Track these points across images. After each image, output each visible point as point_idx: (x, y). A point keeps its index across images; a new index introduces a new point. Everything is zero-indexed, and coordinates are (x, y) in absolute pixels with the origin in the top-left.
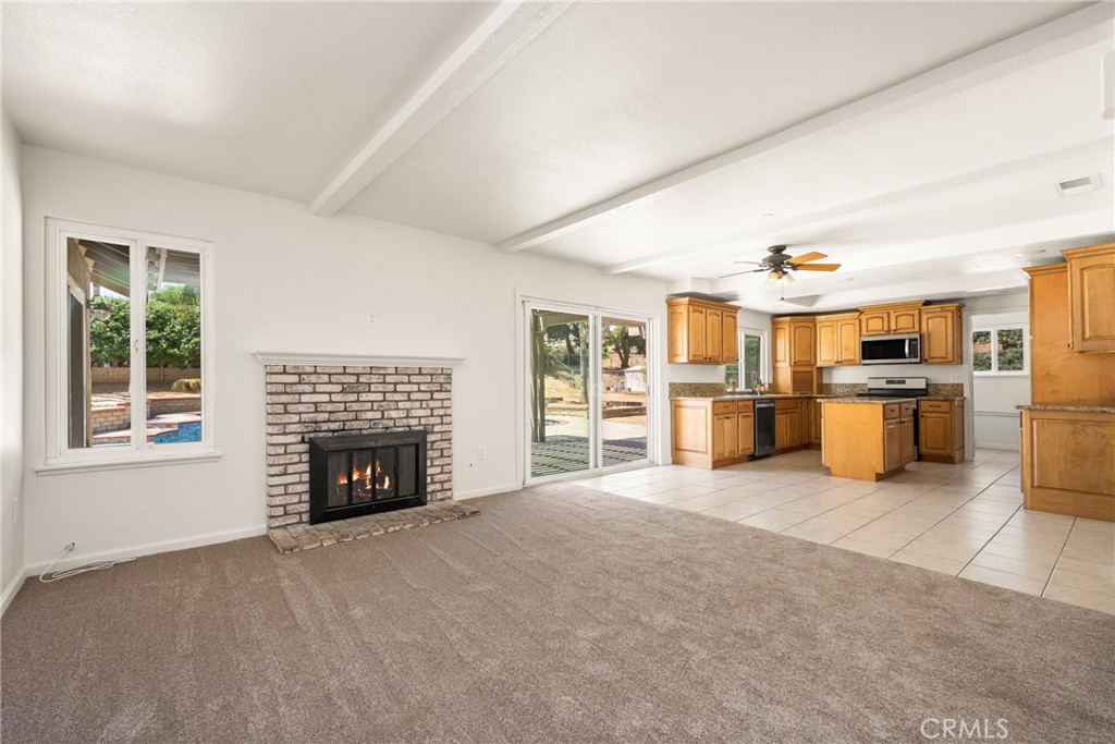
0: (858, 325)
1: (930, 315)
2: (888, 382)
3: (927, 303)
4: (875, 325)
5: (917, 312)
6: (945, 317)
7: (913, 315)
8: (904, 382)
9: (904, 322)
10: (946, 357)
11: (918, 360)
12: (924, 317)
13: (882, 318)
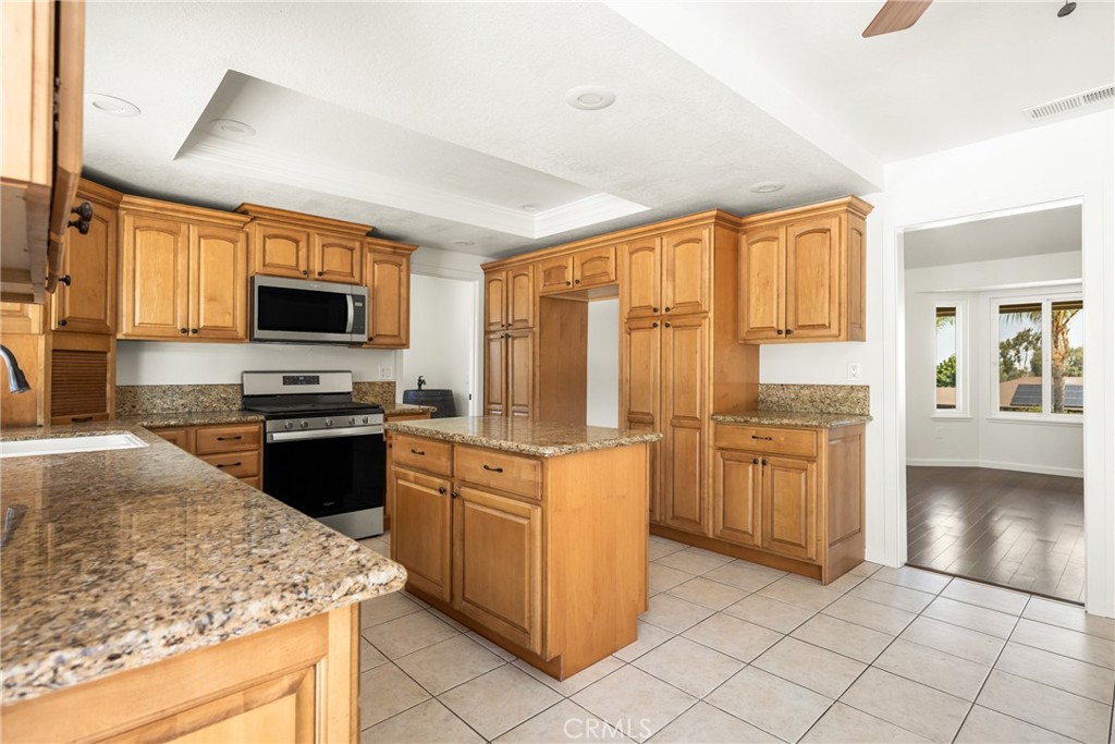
0: (241, 245)
1: (378, 257)
2: (288, 381)
3: (374, 233)
4: (281, 253)
5: (357, 245)
6: (399, 265)
7: (352, 250)
8: (316, 381)
9: (336, 261)
10: (399, 336)
11: (363, 338)
12: (370, 257)
13: (297, 242)
